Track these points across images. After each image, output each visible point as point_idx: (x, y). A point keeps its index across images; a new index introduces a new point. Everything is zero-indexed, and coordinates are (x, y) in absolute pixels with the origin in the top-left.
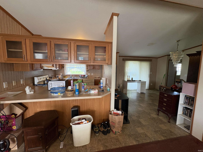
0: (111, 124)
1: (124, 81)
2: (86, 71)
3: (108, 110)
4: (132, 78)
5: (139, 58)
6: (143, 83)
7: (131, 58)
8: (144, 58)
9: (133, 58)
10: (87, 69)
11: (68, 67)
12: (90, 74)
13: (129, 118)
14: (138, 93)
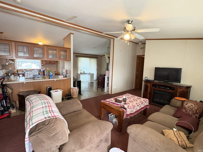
0: (72, 94)
1: (78, 74)
2: (41, 66)
3: (70, 88)
4: (84, 72)
5: (89, 56)
6: (92, 75)
7: (82, 55)
8: (92, 56)
9: (84, 55)
10: (42, 64)
11: (20, 62)
12: (45, 69)
13: (82, 93)
14: (89, 83)
